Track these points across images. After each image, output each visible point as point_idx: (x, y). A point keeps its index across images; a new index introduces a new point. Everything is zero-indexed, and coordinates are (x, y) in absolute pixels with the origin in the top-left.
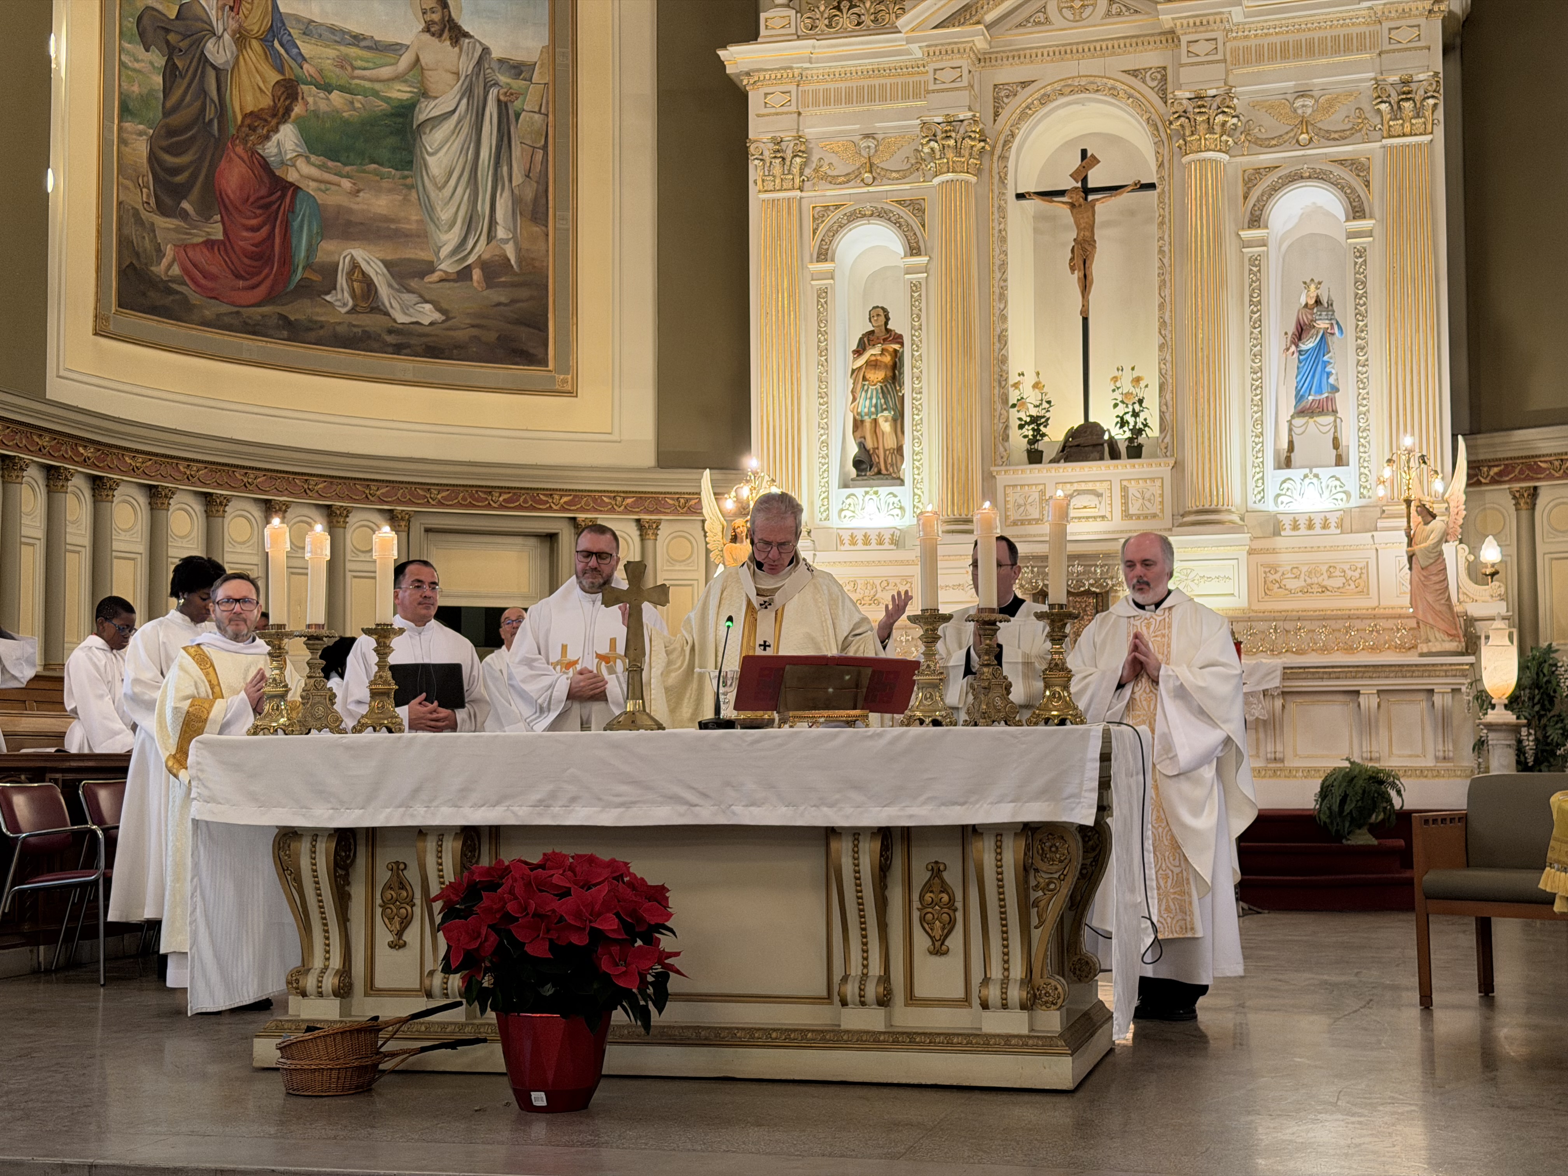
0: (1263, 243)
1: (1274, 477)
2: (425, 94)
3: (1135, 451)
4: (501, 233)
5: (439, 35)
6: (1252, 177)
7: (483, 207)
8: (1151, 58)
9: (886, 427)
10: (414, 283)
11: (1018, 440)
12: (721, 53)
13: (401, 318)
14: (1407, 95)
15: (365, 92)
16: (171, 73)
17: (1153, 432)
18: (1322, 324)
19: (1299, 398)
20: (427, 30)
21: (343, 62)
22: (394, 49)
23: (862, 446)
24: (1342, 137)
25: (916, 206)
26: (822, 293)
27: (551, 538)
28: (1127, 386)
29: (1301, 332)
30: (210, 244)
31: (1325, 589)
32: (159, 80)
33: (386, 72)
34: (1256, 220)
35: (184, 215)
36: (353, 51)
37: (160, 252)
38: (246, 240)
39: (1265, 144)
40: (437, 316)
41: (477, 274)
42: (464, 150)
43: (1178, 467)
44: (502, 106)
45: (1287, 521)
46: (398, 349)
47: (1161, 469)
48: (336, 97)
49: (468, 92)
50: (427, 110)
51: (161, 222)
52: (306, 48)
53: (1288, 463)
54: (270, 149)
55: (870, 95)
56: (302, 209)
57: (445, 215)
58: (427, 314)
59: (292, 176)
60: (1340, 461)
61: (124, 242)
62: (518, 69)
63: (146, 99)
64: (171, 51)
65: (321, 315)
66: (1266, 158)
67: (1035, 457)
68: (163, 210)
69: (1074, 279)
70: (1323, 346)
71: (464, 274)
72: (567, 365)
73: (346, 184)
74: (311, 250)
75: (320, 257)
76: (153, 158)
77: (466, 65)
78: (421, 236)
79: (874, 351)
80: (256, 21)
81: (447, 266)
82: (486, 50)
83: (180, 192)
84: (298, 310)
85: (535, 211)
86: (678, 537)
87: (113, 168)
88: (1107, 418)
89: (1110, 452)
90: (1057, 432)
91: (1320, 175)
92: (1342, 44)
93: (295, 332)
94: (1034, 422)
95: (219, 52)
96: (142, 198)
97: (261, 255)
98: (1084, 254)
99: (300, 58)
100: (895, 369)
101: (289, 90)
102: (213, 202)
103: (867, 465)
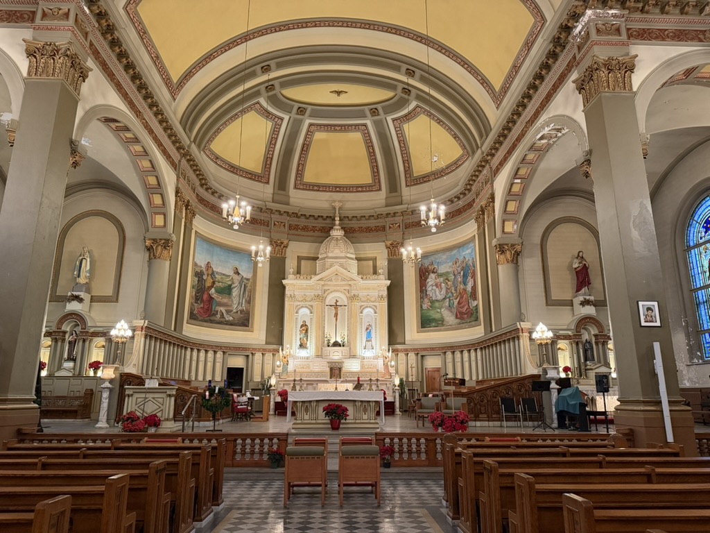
0: (362, 316)
1: (363, 351)
2: (233, 283)
3: (343, 346)
4: (243, 305)
5: (236, 274)
6: (361, 307)
7: (241, 301)
8: (347, 288)
9: (305, 340)
11: (326, 342)
12: (282, 281)
13: (227, 319)
14: (382, 297)
15: (224, 283)
16: (199, 281)
17: (346, 342)
18: (370, 328)
19: (367, 339)
20: (234, 273)
21: (222, 278)
22: (229, 276)
23: (301, 343)
24: (373, 302)
25: (312, 306)
26: (297, 319)
27: (248, 356)
28: (342, 335)
29: (367, 329)
30: (201, 308)
31: (370, 368)
32: (197, 282)
33: (228, 280)
34: (361, 313)
35: (198, 303)
36: (223, 276)
37: (195, 310)
38: (206, 307)
39: (363, 302)
40: (233, 319)
41: (239, 312)
42: (238, 292)
43: (350, 348)
44: (245, 285)
45: (365, 357)
46: (226, 324)
47: (348, 348)
48: (220, 284)
49: (240, 283)
50: (233, 286)
51: (196, 305)
52: (216, 276)
53: (365, 348)
54: (210, 292)
55: (305, 289)
56: (214, 301)
57: (235, 302)
58: (231, 318)
59: (213, 296)
60: (372, 349)
61: (191, 308)
62: (248, 280)
63: (195, 286)
64: (199, 277)
65: (216, 319)
66: (363, 304)
67: (329, 346)
68: (196, 303)
69: (335, 319)
70: (370, 331)
71: (237, 312)
72: (252, 327)
73: (220, 297)
74: (215, 308)
76: (195, 294)
77: (240, 279)
78: (231, 306)
79: (303, 328)
80: (210, 272)
81: (235, 311)
82: (243, 276)
83: (198, 300)
84: (212, 318)
85: (249, 302)
86: (269, 356)
87: (191, 297)
88: (339, 340)
89: (340, 346)
90: (332, 342)
91: (370, 307)
92: (374, 289)
93: (212, 322)
94: (329, 340)
95: (205, 277)
96: (193, 301)
97: (208, 310)
98: (336, 315)
99: (216, 278)
100: (307, 331)
101: (214, 283)
102: (202, 301)
103: (302, 346)
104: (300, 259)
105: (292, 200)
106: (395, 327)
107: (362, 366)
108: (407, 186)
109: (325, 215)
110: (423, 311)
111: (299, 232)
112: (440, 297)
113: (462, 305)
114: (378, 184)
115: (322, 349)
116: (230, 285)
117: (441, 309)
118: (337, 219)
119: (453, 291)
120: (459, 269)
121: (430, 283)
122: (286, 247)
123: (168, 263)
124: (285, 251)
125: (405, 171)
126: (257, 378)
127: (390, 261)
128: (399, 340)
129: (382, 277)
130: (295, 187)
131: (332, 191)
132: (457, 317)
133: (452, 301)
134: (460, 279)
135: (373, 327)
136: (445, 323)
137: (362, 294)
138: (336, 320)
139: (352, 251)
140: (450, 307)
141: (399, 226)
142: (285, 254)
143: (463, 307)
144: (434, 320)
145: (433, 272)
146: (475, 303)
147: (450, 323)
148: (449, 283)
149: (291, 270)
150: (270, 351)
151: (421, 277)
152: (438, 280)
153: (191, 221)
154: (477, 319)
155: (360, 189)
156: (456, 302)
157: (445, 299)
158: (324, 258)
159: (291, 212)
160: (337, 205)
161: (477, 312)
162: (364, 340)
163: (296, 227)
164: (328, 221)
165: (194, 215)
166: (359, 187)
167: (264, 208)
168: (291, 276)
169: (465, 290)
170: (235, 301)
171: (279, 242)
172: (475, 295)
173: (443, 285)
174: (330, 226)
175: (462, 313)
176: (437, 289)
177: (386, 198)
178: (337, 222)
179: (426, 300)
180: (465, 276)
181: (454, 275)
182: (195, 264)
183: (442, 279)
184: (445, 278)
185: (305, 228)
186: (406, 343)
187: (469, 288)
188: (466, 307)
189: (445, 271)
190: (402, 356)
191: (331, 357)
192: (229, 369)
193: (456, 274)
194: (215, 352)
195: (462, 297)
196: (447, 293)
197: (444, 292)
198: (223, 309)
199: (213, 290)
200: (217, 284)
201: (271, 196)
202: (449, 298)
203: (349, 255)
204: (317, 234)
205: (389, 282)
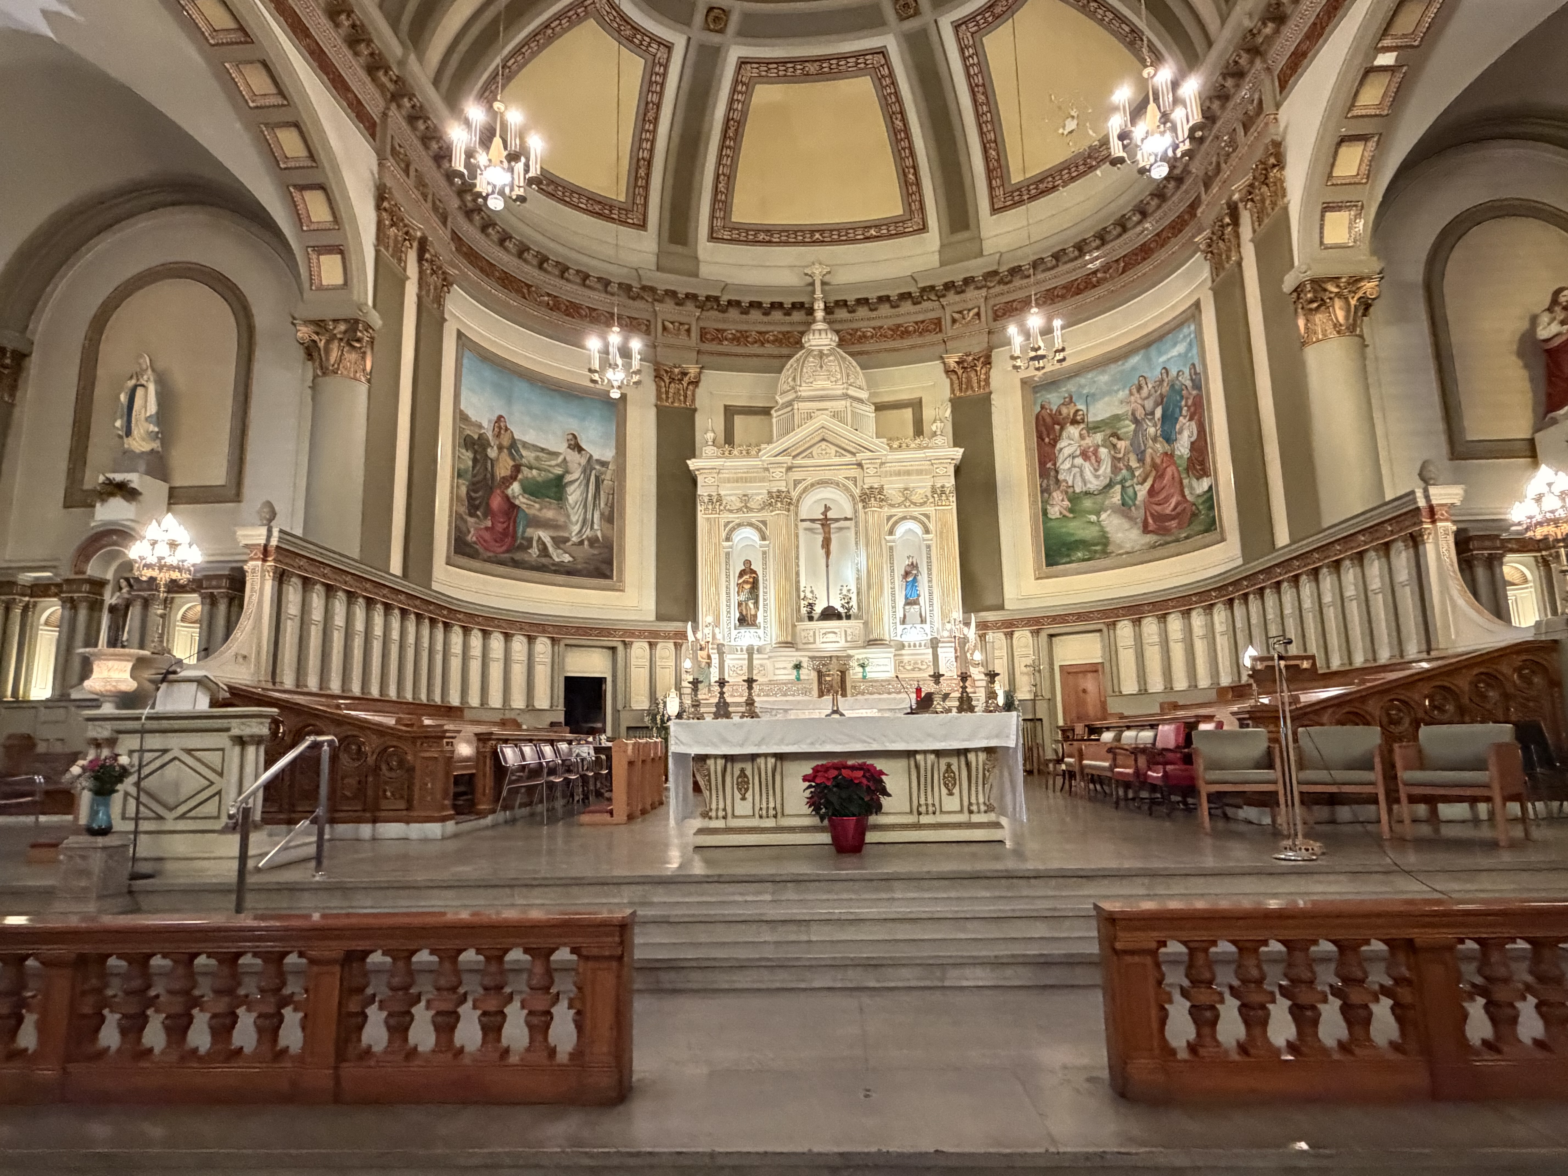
0: (894, 541)
1: (900, 628)
2: (568, 472)
3: (848, 617)
4: (596, 527)
5: (573, 449)
6: (889, 518)
7: (589, 516)
8: (852, 473)
9: (752, 606)
10: (562, 546)
11: (804, 612)
12: (688, 462)
13: (557, 560)
14: (943, 492)
15: (545, 470)
16: (475, 460)
17: (855, 608)
18: (914, 572)
19: (906, 598)
20: (569, 447)
21: (537, 458)
22: (556, 454)
23: (741, 613)
24: (921, 505)
25: (764, 523)
26: (728, 554)
27: (613, 649)
28: (845, 592)
29: (907, 574)
30: (487, 529)
31: (920, 669)
32: (470, 463)
33: (553, 463)
34: (891, 533)
35: (478, 517)
36: (541, 454)
37: (469, 532)
38: (500, 527)
39: (893, 506)
40: (571, 559)
41: (586, 543)
42: (582, 494)
44: (597, 478)
45: (906, 644)
46: (555, 572)
47: (860, 623)
48: (534, 472)
49: (584, 471)
50: (568, 478)
51: (470, 519)
52: (524, 453)
53: (903, 622)
54: (509, 492)
55: (746, 480)
56: (520, 515)
57: (574, 519)
58: (567, 558)
59: (517, 502)
60: (922, 622)
61: (457, 527)
62: (604, 464)
63: (466, 471)
64: (475, 452)
65: (526, 557)
66: (894, 511)
67: (811, 619)
68: (471, 515)
69: (822, 552)
70: (915, 580)
71: (581, 543)
72: (621, 580)
73: (537, 506)
74: (524, 532)
75: (526, 535)
76: (468, 493)
77: (583, 461)
78: (564, 527)
79: (746, 577)
80: (506, 442)
81: (575, 539)
82: (591, 456)
83: (477, 508)
84: (518, 556)
85: (609, 518)
86: (665, 649)
87: (454, 498)
88: (837, 604)
89: (839, 616)
90: (818, 609)
91: (914, 518)
92: (919, 472)
93: (517, 564)
94: (810, 605)
95: (492, 453)
96: (463, 510)
97: (505, 533)
98: (826, 543)
99: (522, 456)
100: (755, 585)
101: (517, 469)
102: (488, 512)
103: (743, 621)
104: (730, 412)
105: (705, 270)
106: (978, 567)
107: (899, 664)
108: (994, 210)
109: (788, 302)
110: (1050, 524)
111: (726, 347)
112: (1094, 484)
113: (1162, 496)
114: (917, 219)
115: (794, 626)
116: (560, 478)
117: (1098, 514)
118: (819, 305)
119: (1134, 464)
120: (1149, 404)
121: (1067, 452)
122: (696, 383)
123: (363, 389)
124: (693, 395)
125: (989, 171)
126: (640, 702)
127: (955, 403)
128: (990, 600)
129: (939, 440)
130: (712, 238)
131: (803, 243)
132: (1146, 530)
133: (1130, 491)
134: (1152, 430)
135: (923, 569)
136: (1110, 548)
137: (892, 488)
138: (828, 554)
139: (861, 381)
140: (1125, 507)
141: (978, 314)
142: (693, 400)
143: (1167, 500)
144: (1082, 544)
145: (1074, 422)
146: (1204, 485)
147: (1128, 546)
148: (1121, 445)
149: (710, 436)
150: (667, 636)
151: (1040, 438)
152: (1088, 441)
153: (439, 301)
154: (1211, 526)
155: (873, 232)
156: (1142, 491)
157: (1110, 486)
158: (790, 404)
159: (702, 293)
160: (817, 271)
161: (1211, 508)
162: (901, 601)
163: (719, 336)
164: (797, 316)
165: (447, 283)
166: (870, 227)
167: (635, 284)
168: (709, 450)
169: (1170, 456)
170: (576, 516)
171: (676, 370)
172: (1203, 463)
173: (1103, 451)
174: (801, 329)
175: (1160, 518)
176: (1087, 465)
177: (942, 246)
178: (820, 314)
179: (1057, 496)
180: (1169, 419)
181: (1136, 421)
182: (461, 417)
183: (1099, 437)
184: (1108, 432)
185: (741, 338)
186: (1006, 607)
187: (1183, 447)
188: (1173, 501)
189: (1108, 415)
190: (996, 638)
191: (819, 645)
192: (568, 680)
193: (1140, 414)
194: (531, 639)
195: (1160, 476)
196: (1115, 470)
197: (1106, 468)
198: (545, 536)
199: (516, 487)
200: (525, 471)
201: (654, 259)
202: (1122, 482)
203: (852, 392)
204: (770, 349)
205: (958, 453)
